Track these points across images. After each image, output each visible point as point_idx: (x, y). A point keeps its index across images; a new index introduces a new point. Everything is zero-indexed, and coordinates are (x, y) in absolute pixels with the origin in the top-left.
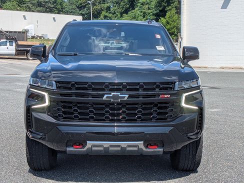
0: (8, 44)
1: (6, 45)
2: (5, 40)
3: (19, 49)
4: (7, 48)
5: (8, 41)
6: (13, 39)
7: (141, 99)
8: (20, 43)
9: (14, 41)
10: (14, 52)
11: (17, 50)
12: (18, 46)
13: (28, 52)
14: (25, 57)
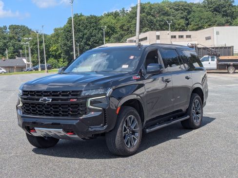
0: (210, 59)
1: (208, 61)
2: (207, 56)
3: (220, 63)
4: (209, 63)
5: (210, 57)
6: (214, 55)
7: (60, 101)
8: (221, 58)
9: (215, 57)
10: (215, 66)
11: (218, 65)
12: (219, 61)
13: (229, 66)
14: (227, 71)
